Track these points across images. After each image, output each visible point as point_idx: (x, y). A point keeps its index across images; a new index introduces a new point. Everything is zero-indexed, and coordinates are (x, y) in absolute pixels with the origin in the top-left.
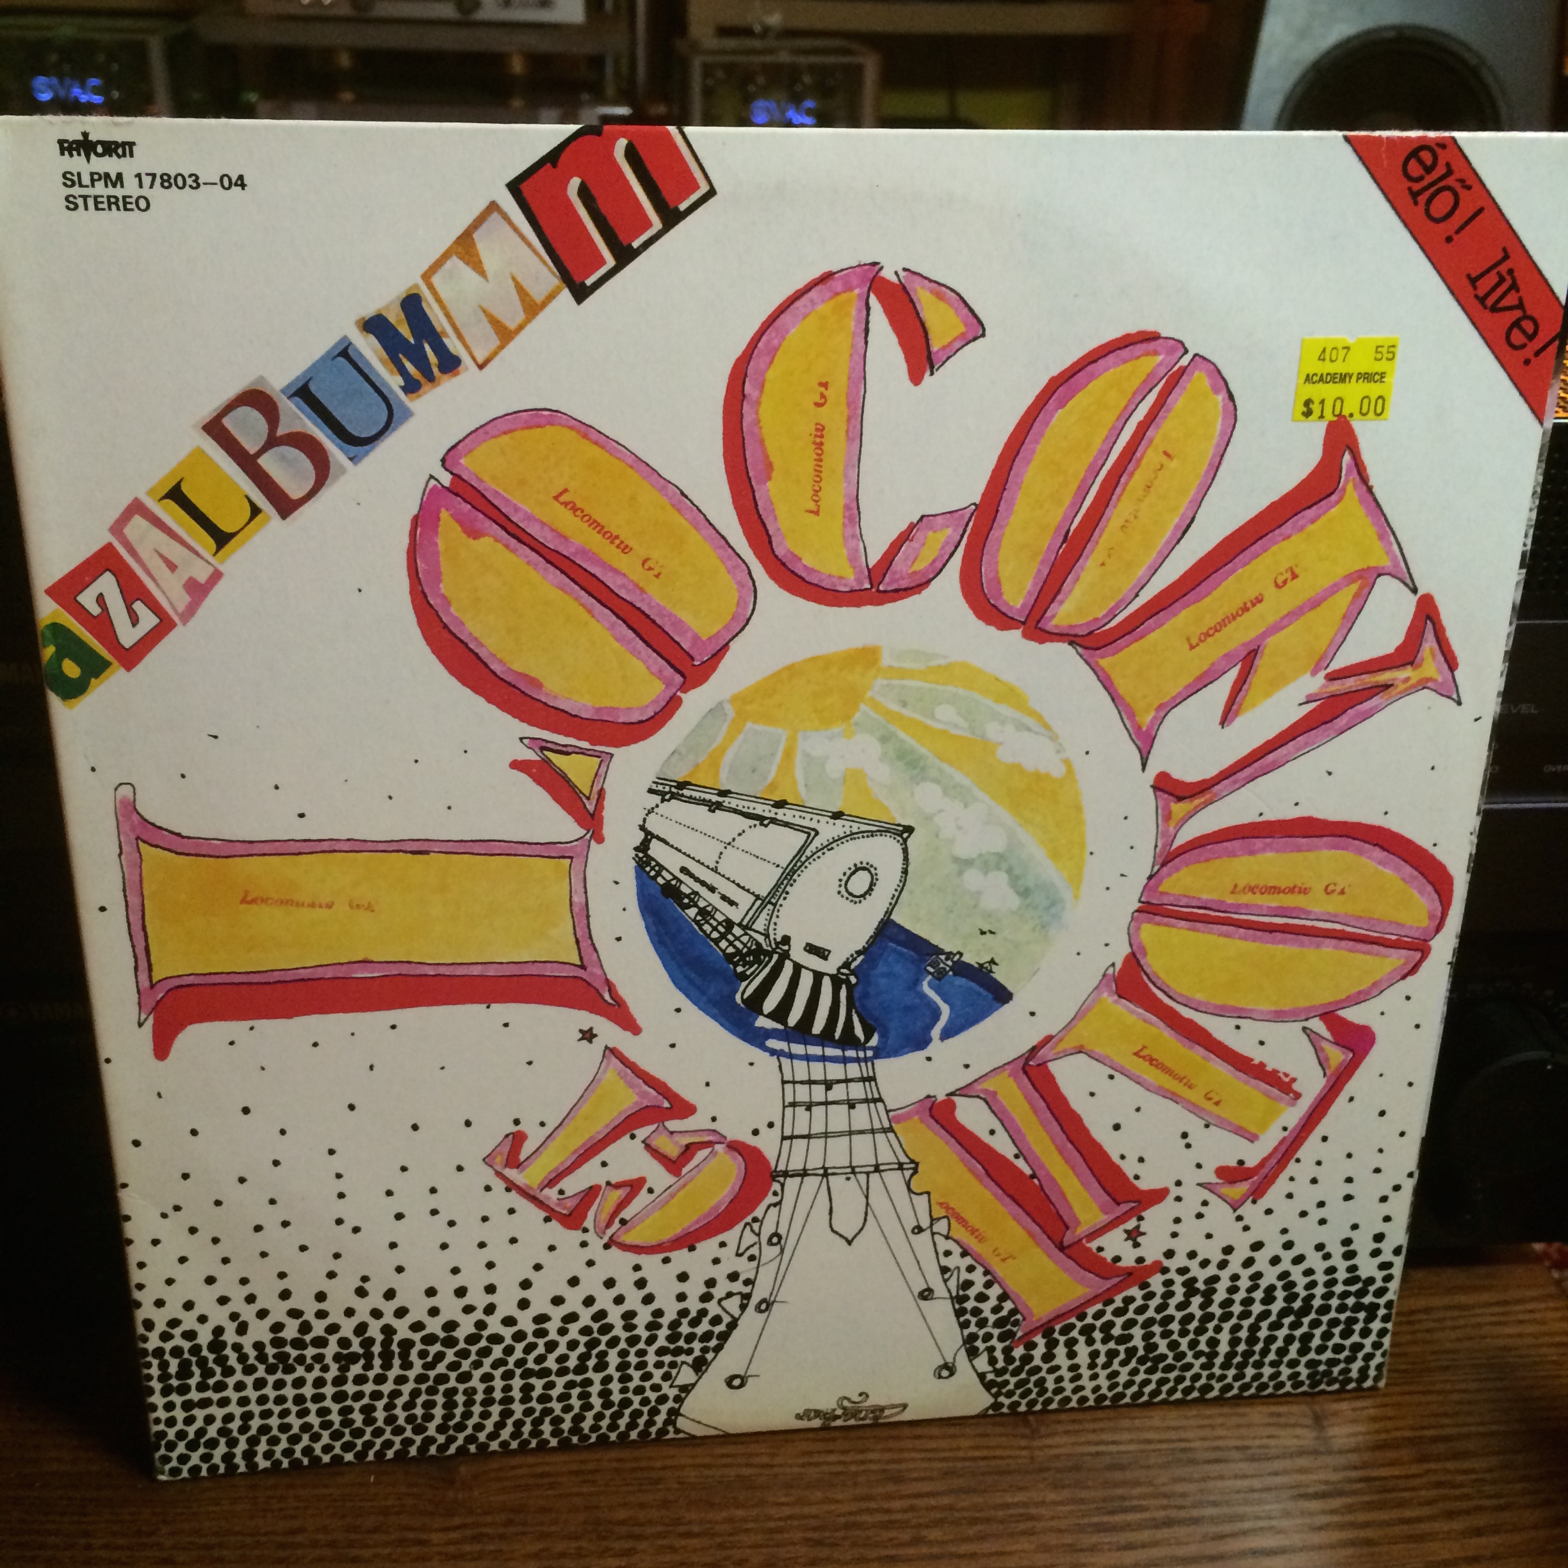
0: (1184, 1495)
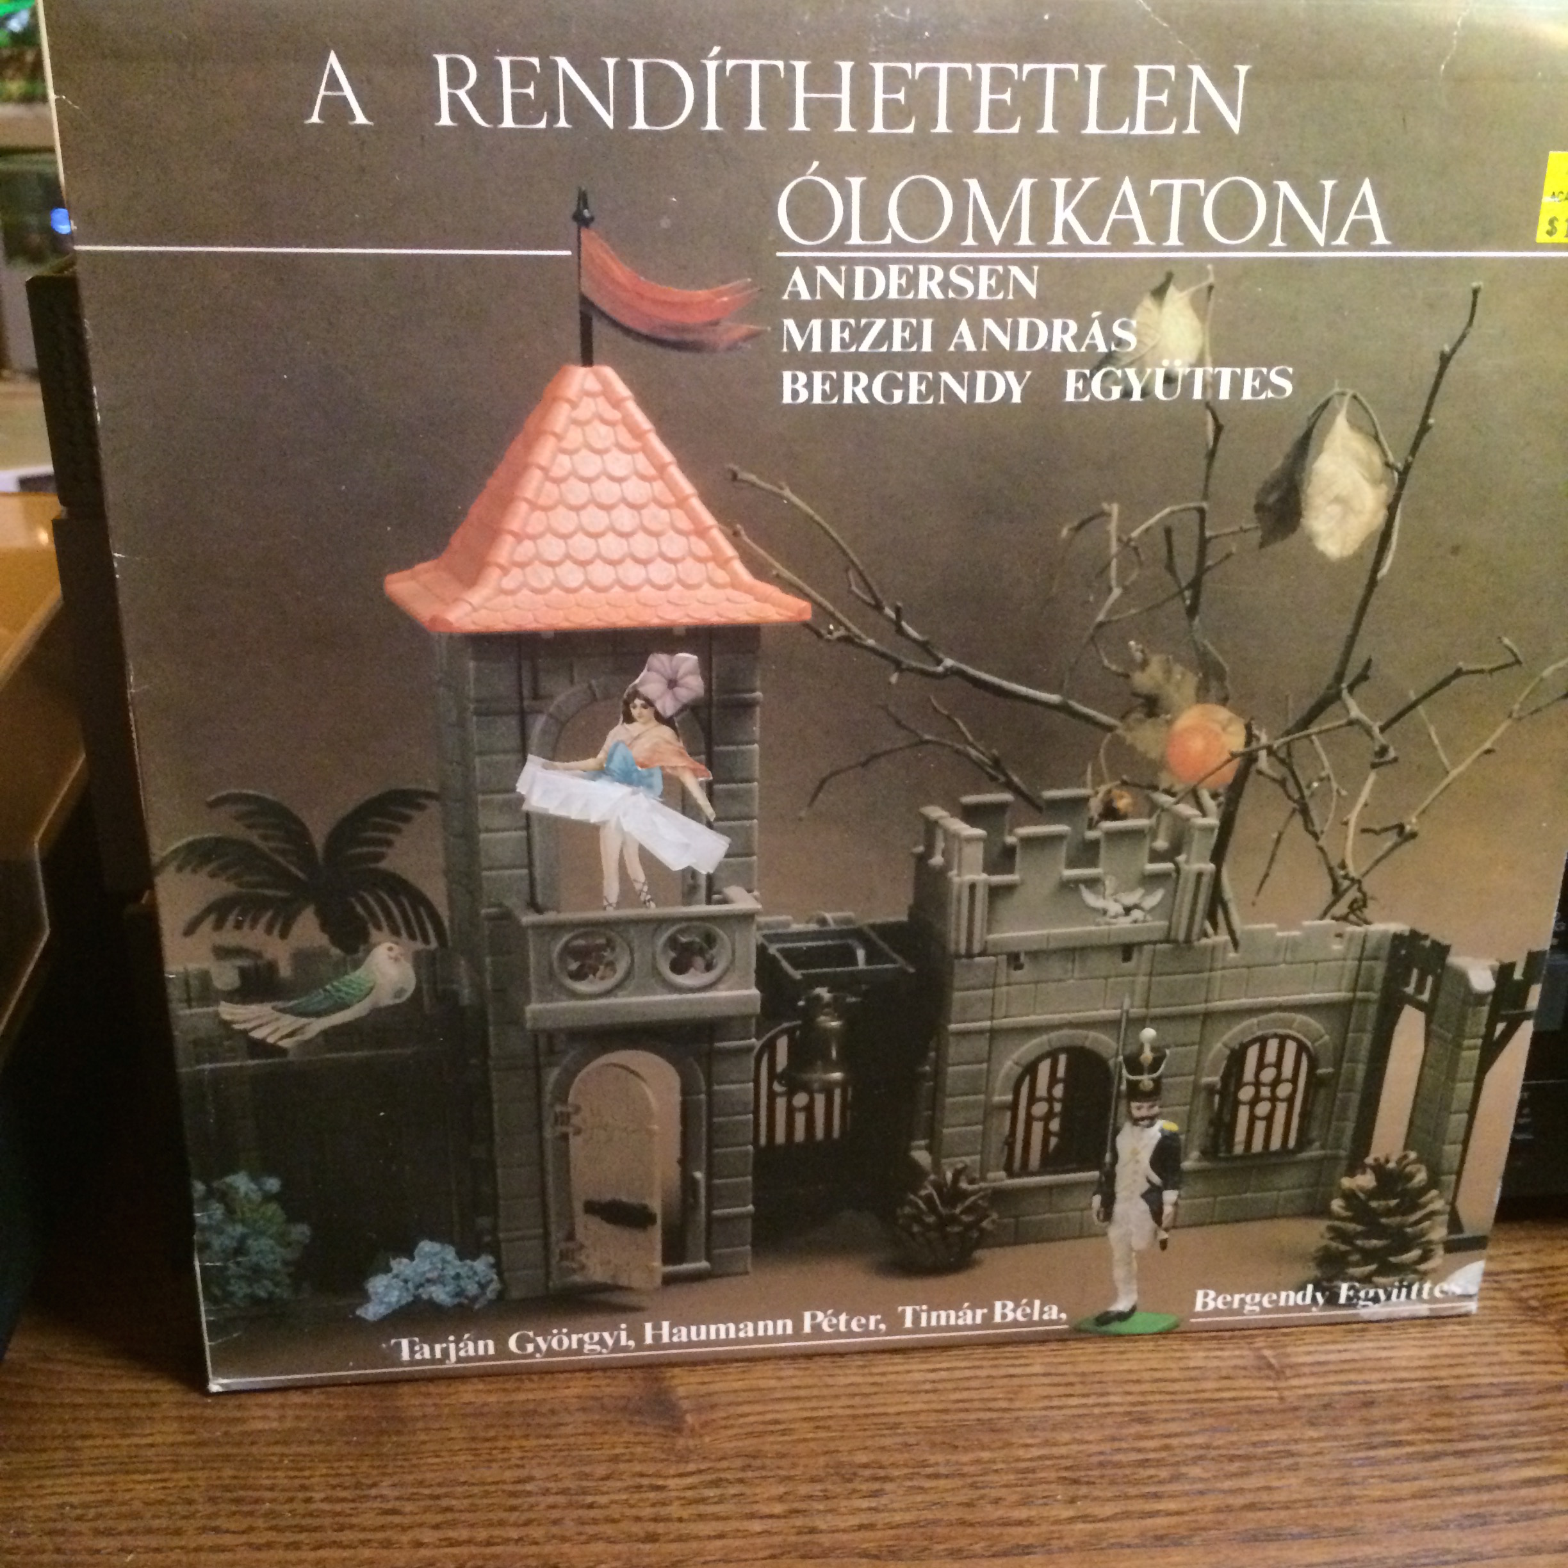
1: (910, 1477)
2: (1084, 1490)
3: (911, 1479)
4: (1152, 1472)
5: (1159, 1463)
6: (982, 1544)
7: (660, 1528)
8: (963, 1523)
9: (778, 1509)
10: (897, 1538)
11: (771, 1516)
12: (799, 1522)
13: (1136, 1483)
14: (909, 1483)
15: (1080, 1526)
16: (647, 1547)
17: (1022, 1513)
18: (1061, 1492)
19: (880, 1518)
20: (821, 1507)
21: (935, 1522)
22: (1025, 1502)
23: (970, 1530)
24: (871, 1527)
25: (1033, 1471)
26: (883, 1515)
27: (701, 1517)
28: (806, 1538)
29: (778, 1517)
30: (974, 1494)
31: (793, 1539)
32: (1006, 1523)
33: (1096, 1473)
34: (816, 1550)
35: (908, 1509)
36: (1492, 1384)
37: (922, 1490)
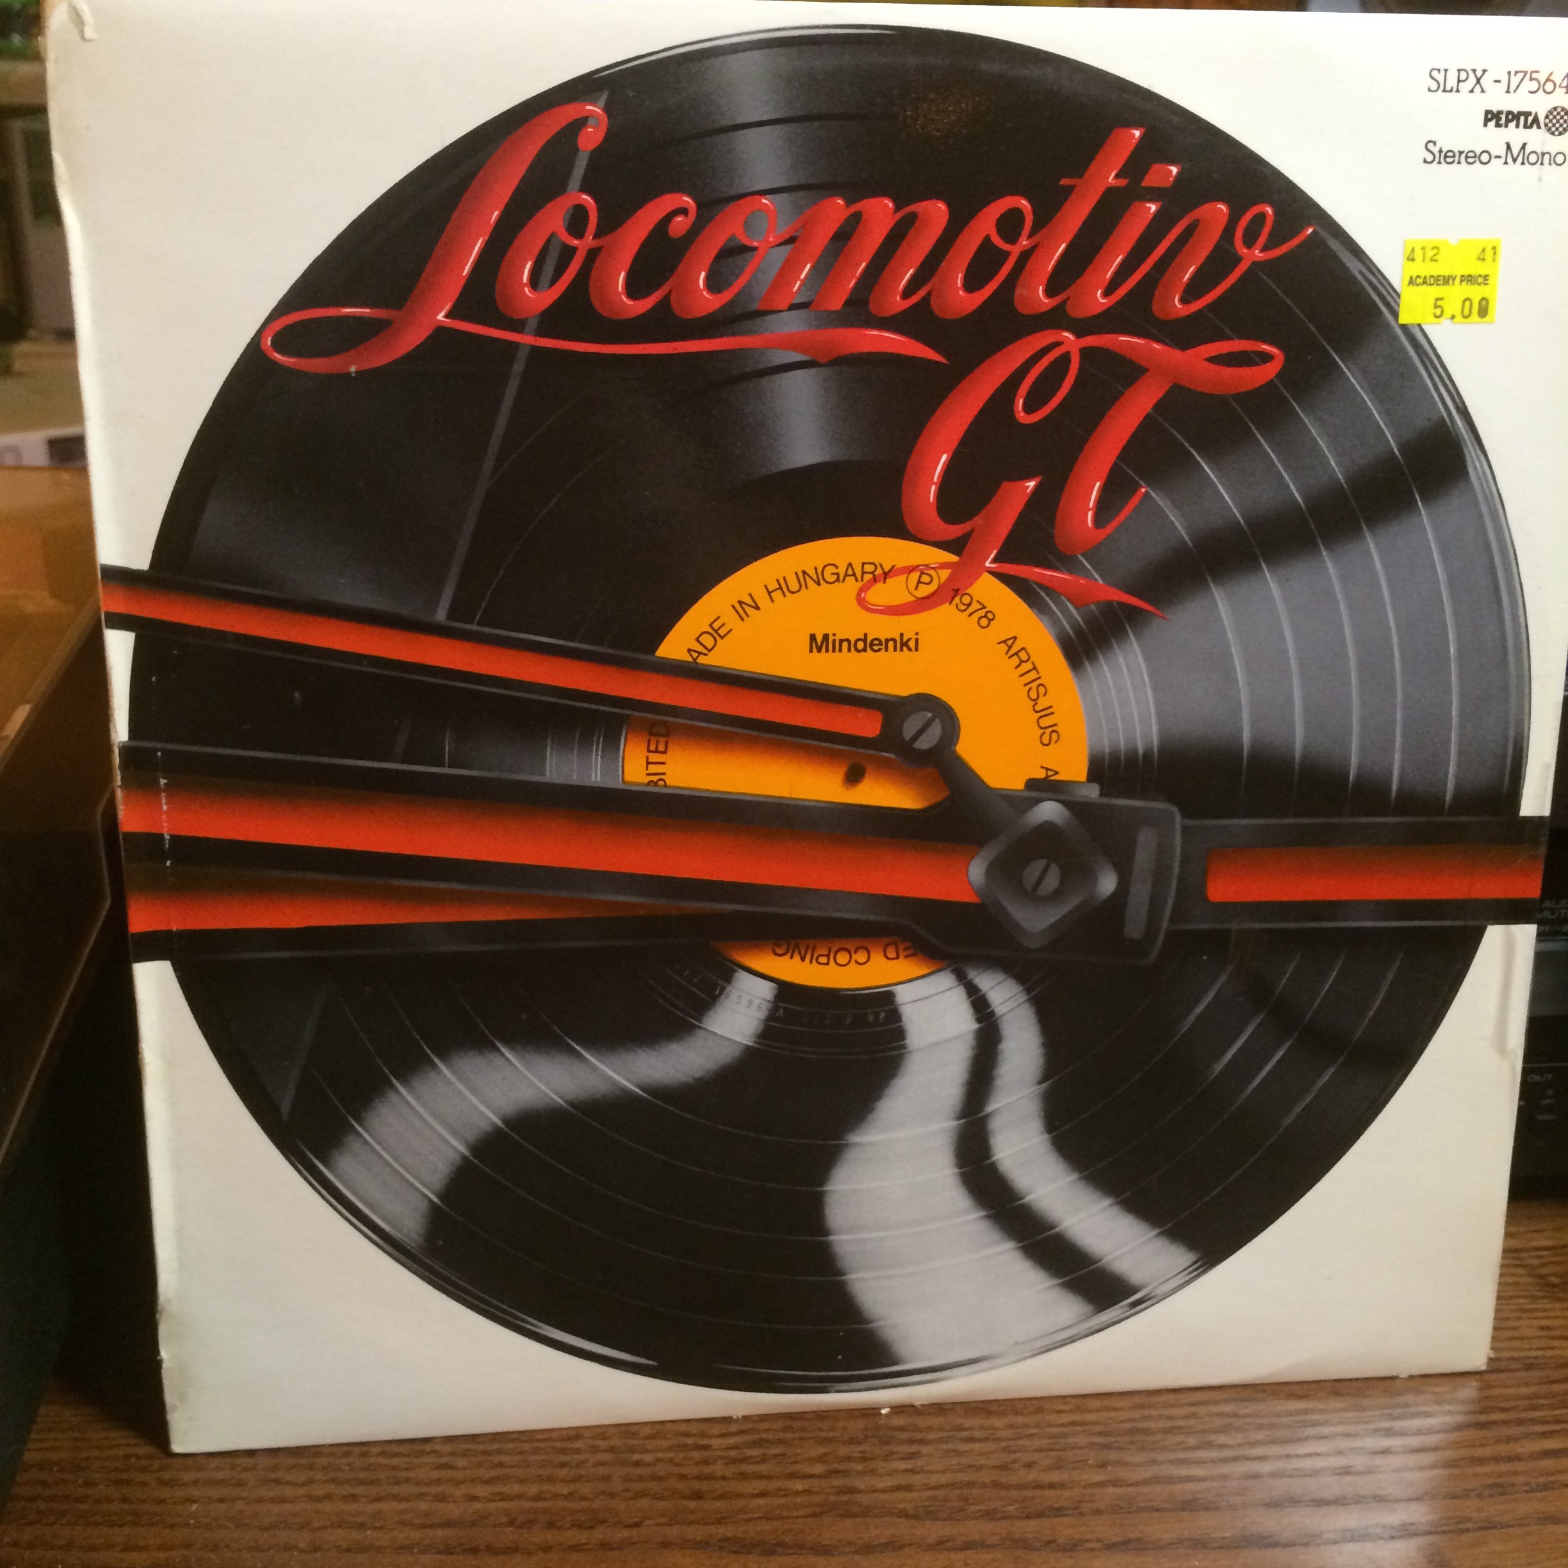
1: (946, 1440)
2: (1114, 1455)
3: (947, 1442)
4: (1179, 1438)
5: (1188, 1431)
6: (1016, 1506)
7: (704, 1486)
8: (996, 1485)
9: (818, 1469)
10: (934, 1498)
11: (811, 1476)
12: (838, 1482)
13: (1165, 1449)
14: (945, 1447)
15: (1111, 1490)
16: (692, 1504)
17: (1055, 1477)
18: (1092, 1457)
19: (918, 1480)
20: (859, 1468)
21: (970, 1484)
22: (1058, 1466)
23: (1003, 1493)
24: (908, 1488)
25: (1065, 1436)
26: (918, 1477)
27: (743, 1476)
28: (845, 1498)
29: (819, 1476)
30: (1006, 1457)
31: (832, 1498)
32: (1039, 1486)
33: (1126, 1439)
34: (855, 1510)
35: (943, 1472)
36: (1512, 1359)
37: (956, 1452)
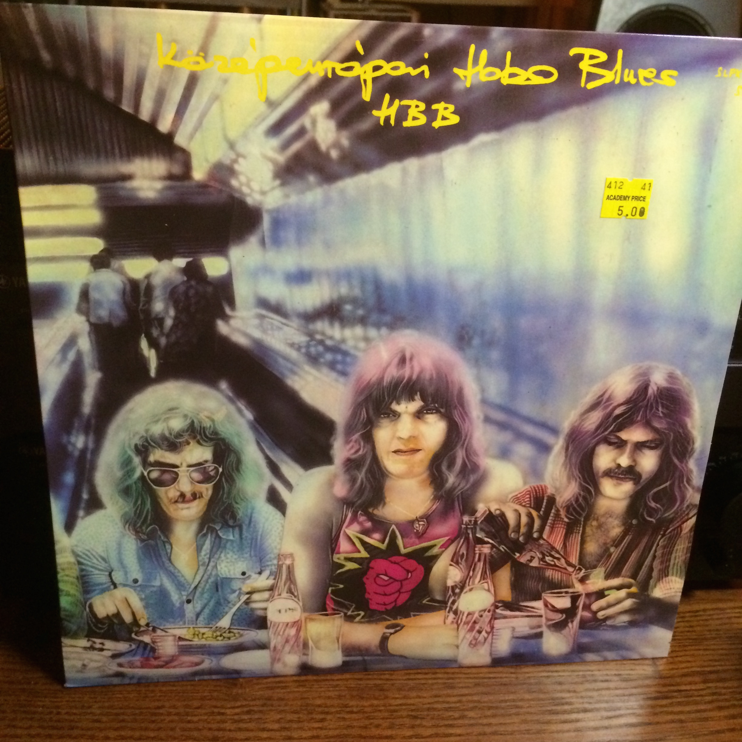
0: (591, 697)
